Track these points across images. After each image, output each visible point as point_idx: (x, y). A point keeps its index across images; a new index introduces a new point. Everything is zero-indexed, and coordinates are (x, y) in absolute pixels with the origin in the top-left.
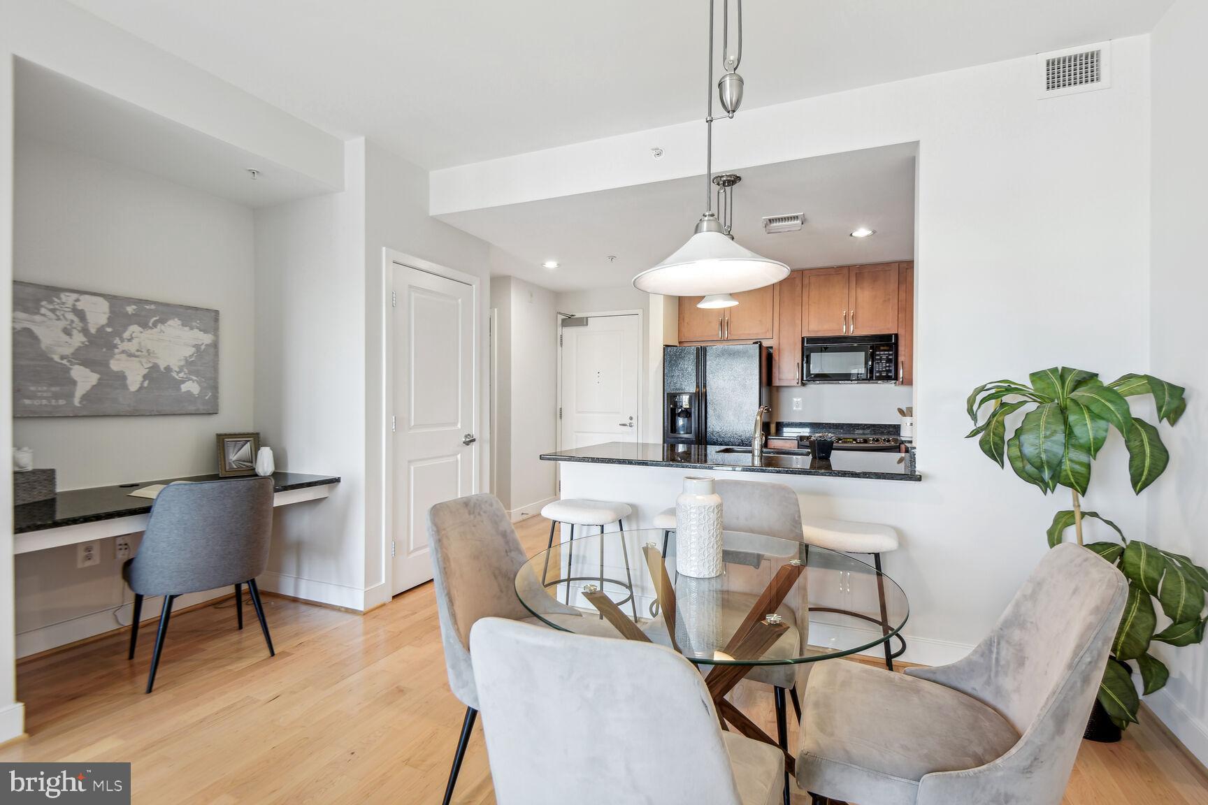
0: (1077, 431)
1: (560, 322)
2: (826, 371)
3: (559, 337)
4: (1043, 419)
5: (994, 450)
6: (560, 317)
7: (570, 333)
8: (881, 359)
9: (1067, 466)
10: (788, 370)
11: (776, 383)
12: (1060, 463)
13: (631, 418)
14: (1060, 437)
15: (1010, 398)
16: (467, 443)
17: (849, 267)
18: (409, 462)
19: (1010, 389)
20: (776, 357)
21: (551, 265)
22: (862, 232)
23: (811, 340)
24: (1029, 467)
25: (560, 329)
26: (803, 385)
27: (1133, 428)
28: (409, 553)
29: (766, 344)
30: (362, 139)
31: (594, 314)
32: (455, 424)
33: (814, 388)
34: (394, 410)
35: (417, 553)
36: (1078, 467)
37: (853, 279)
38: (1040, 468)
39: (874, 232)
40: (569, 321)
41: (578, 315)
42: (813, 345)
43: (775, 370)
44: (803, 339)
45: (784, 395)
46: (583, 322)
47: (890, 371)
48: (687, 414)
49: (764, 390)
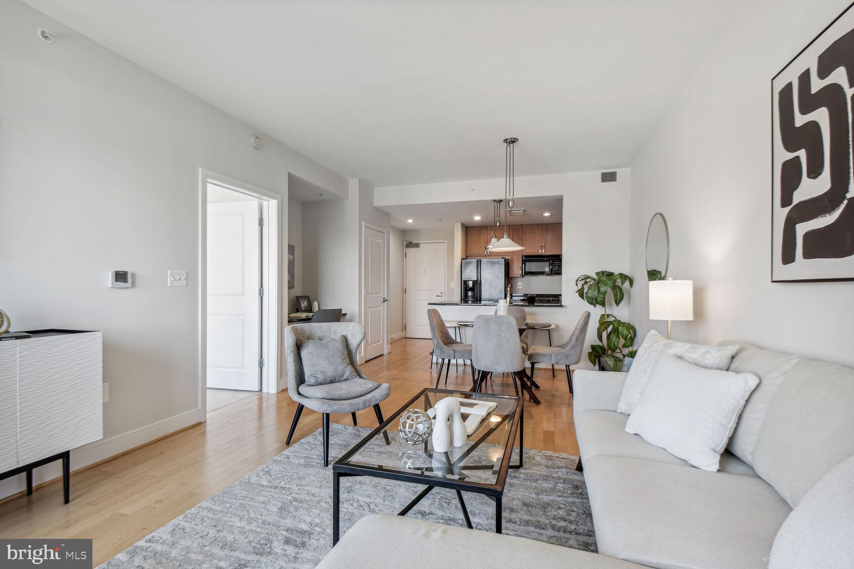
0: (601, 289)
1: (405, 245)
2: (533, 270)
3: (404, 253)
4: (594, 286)
5: (582, 296)
6: (405, 243)
7: (411, 251)
8: (555, 265)
9: (599, 299)
10: (516, 270)
11: (511, 276)
12: (597, 298)
13: (442, 293)
14: (597, 291)
15: (588, 280)
16: (384, 301)
17: (542, 224)
18: (369, 308)
19: (588, 277)
20: (511, 263)
21: (410, 221)
22: (547, 214)
23: (526, 256)
24: (590, 300)
25: (405, 249)
26: (523, 276)
27: (615, 287)
28: (369, 345)
29: (507, 258)
30: (358, 180)
31: (422, 242)
32: (380, 294)
33: (528, 278)
34: (365, 287)
35: (372, 345)
36: (601, 299)
37: (544, 229)
38: (592, 300)
39: (552, 214)
40: (410, 245)
41: (414, 242)
42: (528, 259)
43: (510, 270)
44: (523, 256)
45: (514, 281)
46: (417, 245)
47: (559, 271)
48: (472, 289)
49: (506, 279)
